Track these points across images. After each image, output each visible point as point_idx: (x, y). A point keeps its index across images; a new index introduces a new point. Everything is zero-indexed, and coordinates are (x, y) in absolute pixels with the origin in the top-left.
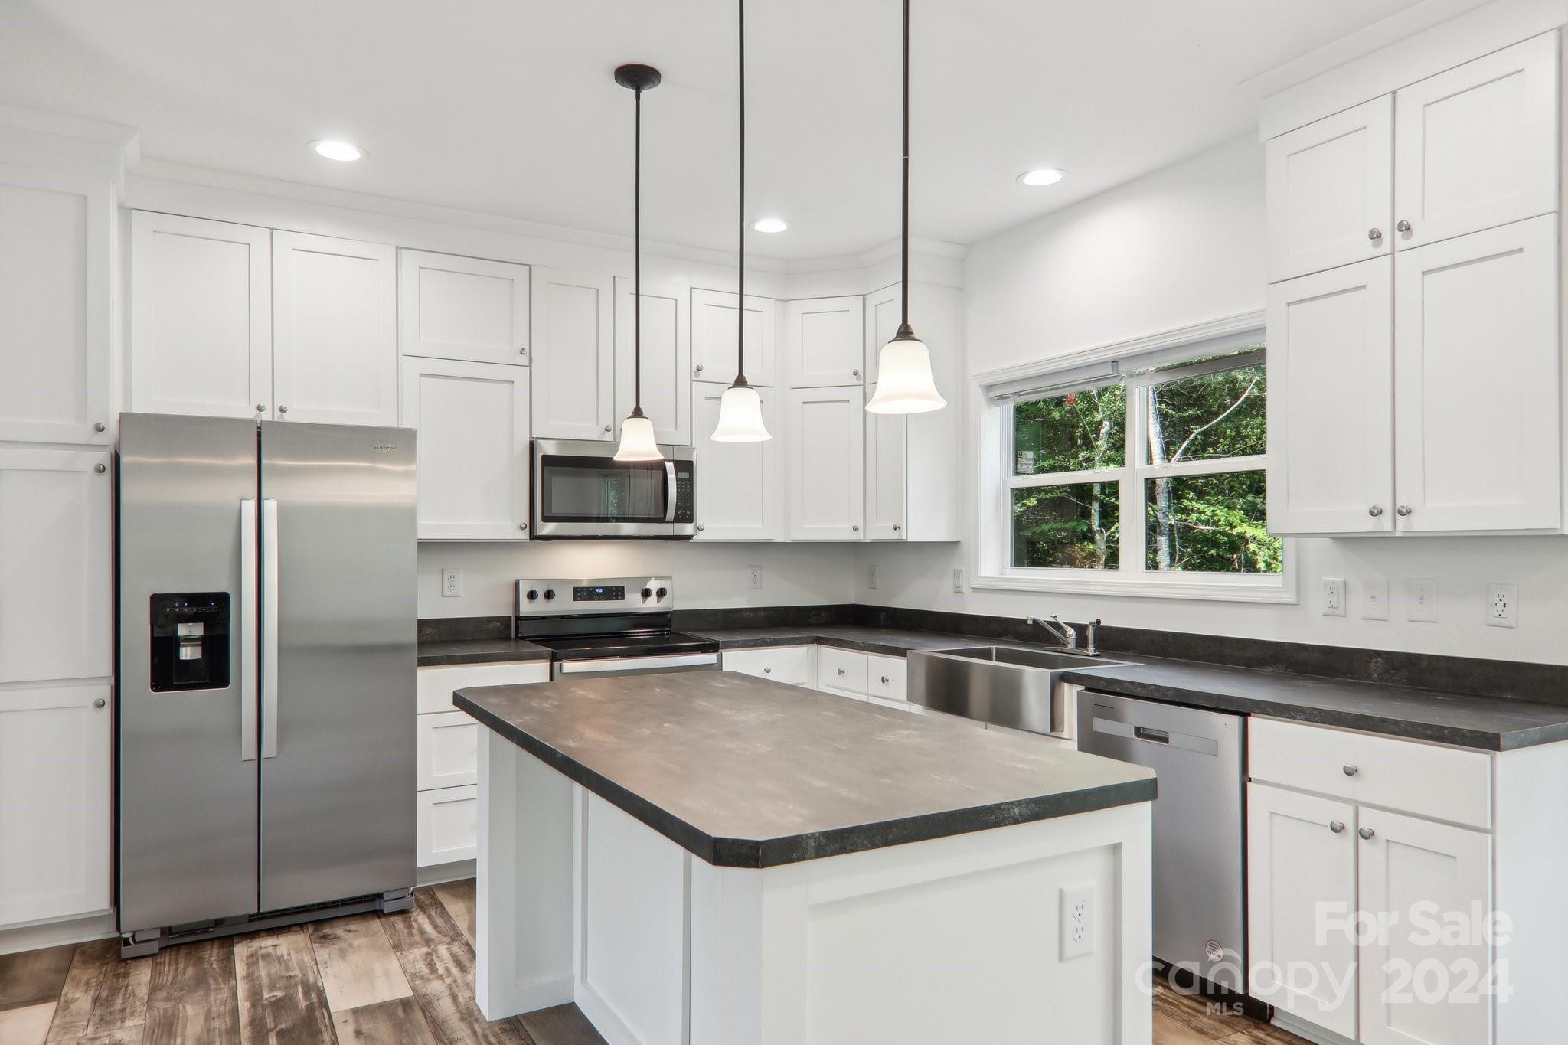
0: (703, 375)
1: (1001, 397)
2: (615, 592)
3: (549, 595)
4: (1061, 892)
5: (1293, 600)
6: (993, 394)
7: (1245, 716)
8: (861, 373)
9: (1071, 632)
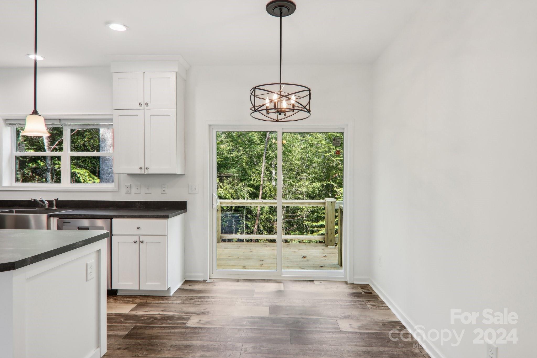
4: (87, 264)
5: (117, 190)
6: (7, 122)
7: (111, 219)
9: (46, 202)
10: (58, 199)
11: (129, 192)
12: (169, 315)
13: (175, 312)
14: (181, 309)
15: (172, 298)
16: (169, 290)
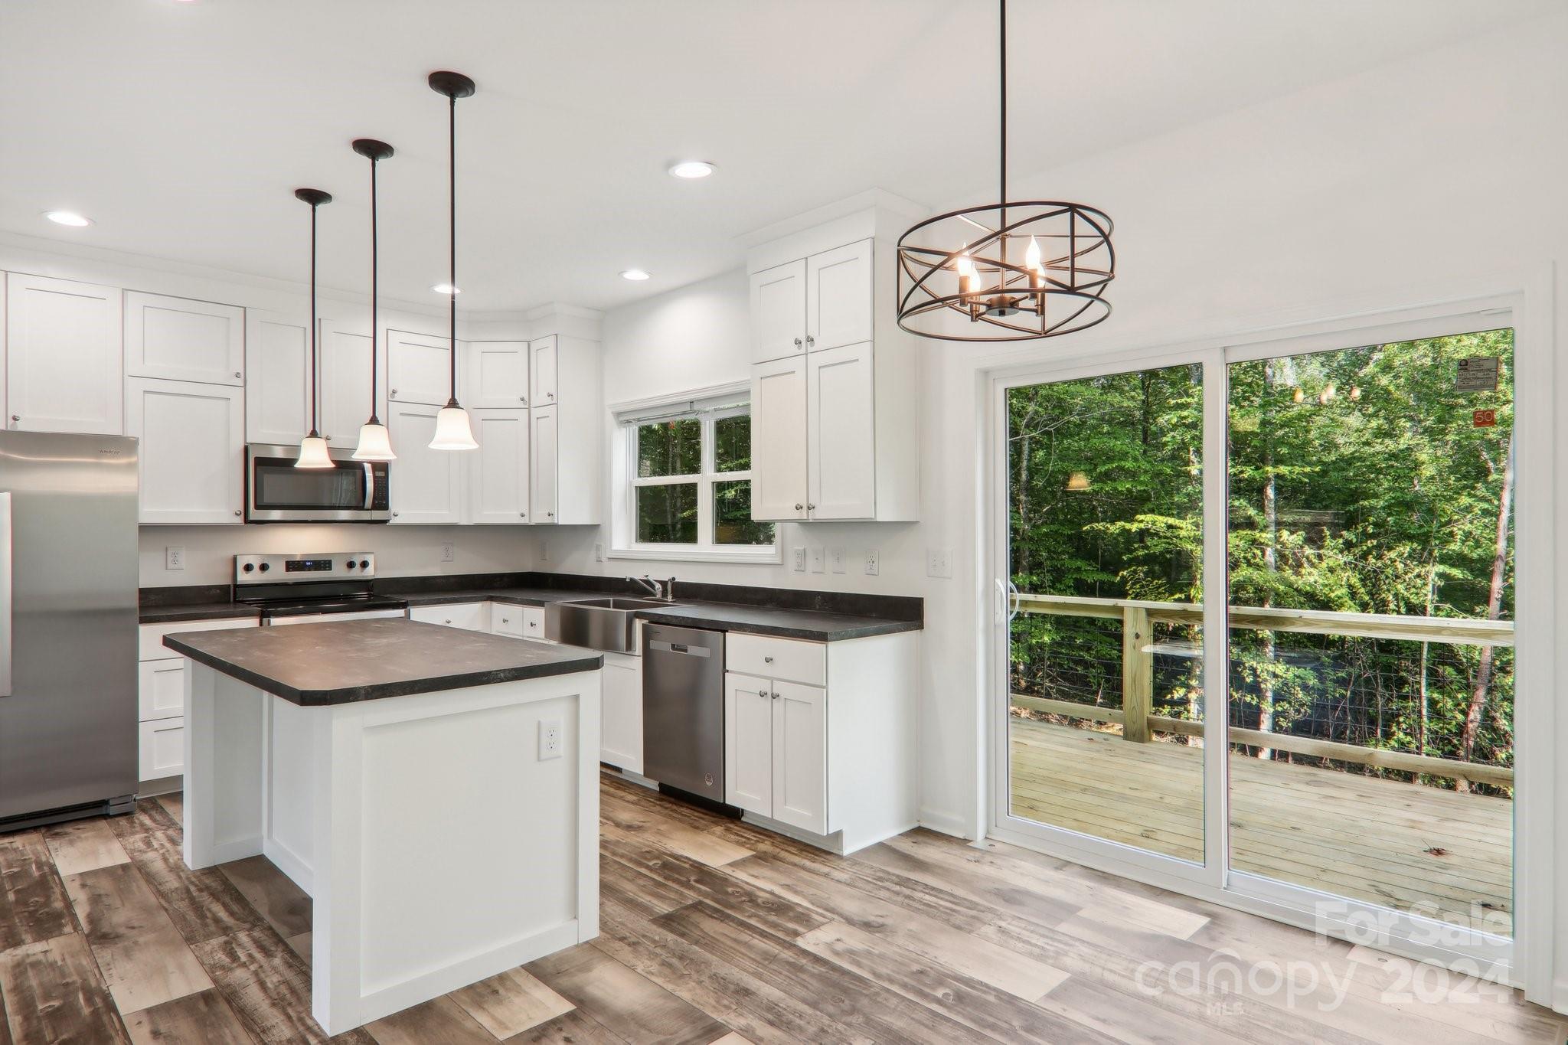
0: (397, 397)
1: (628, 422)
2: (323, 564)
3: (264, 567)
4: (539, 722)
5: (782, 561)
6: (622, 419)
7: (727, 632)
8: (526, 399)
9: (658, 586)
10: (674, 579)
11: (802, 568)
12: (789, 901)
14: (827, 896)
15: (844, 864)
16: (838, 835)
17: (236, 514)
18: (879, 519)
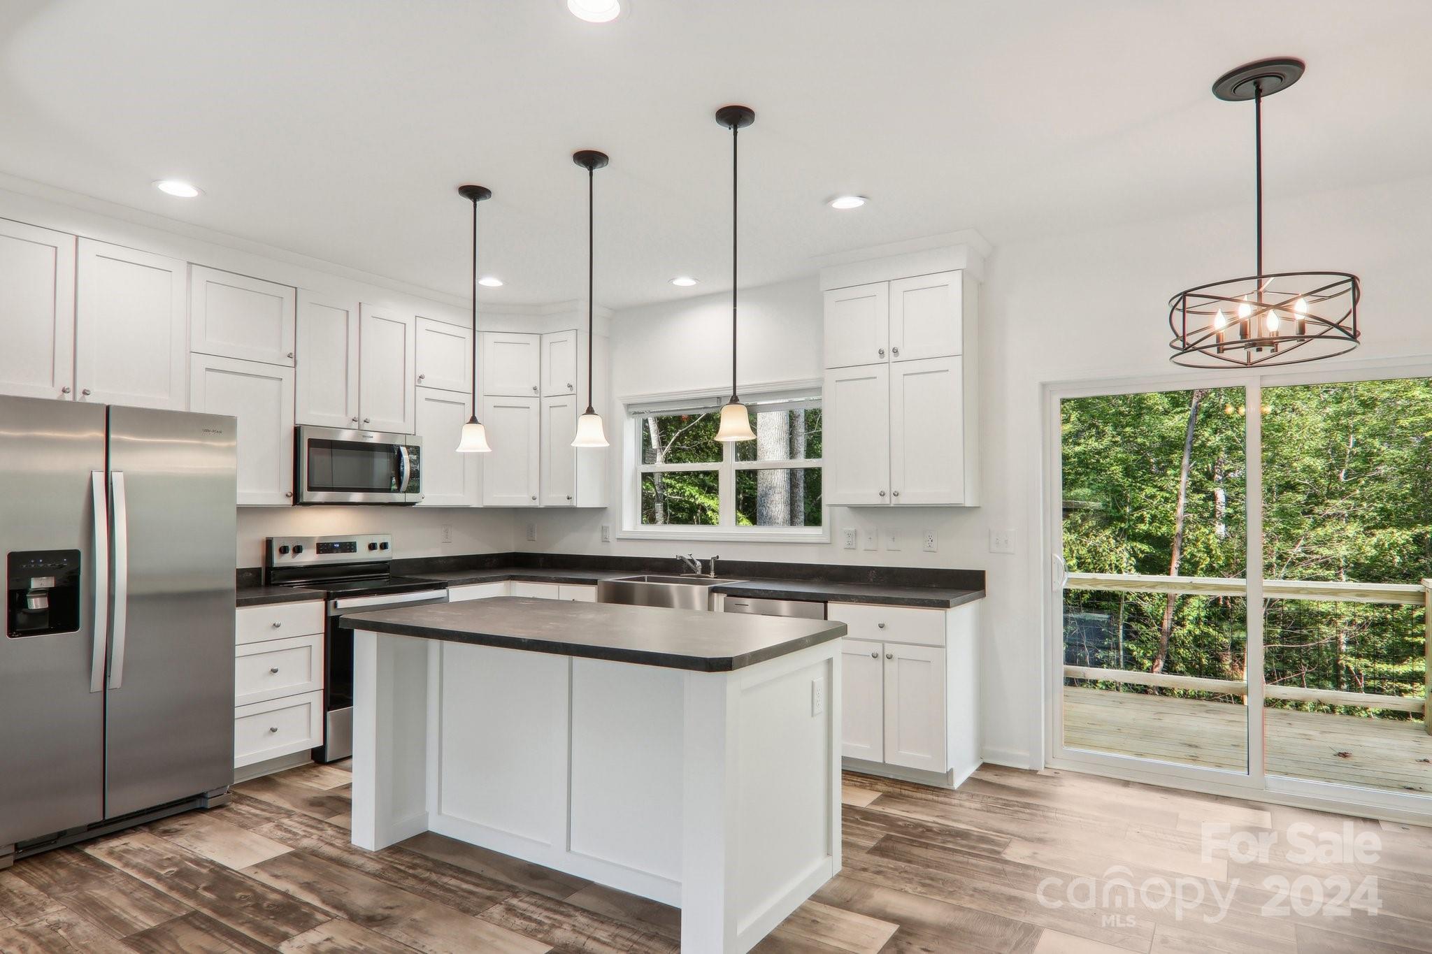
0: (424, 382)
1: (635, 413)
2: (349, 547)
3: (298, 550)
4: (813, 682)
5: (828, 541)
6: (632, 410)
7: (826, 602)
8: (540, 389)
9: (698, 563)
10: (718, 557)
11: (853, 546)
12: (958, 828)
13: (971, 825)
14: (981, 820)
15: (957, 796)
16: (949, 774)
17: (287, 495)
18: (966, 505)
